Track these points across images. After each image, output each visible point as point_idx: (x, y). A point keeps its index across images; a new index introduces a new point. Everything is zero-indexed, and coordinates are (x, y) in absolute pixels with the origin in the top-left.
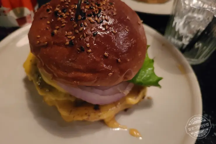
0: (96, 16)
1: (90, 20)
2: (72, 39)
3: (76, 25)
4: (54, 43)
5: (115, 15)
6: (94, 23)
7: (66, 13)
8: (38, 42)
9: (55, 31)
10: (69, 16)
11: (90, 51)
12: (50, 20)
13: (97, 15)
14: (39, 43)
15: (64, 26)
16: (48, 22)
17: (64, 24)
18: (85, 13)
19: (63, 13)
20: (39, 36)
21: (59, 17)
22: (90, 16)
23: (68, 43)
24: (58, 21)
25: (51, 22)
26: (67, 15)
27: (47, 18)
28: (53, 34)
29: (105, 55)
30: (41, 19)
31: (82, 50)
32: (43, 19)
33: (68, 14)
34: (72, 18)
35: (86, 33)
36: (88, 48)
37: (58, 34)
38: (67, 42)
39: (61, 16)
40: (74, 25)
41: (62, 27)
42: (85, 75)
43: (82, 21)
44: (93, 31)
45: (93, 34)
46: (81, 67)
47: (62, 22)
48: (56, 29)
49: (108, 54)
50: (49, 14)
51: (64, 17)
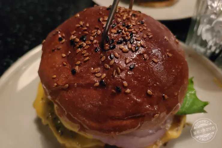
0: (129, 42)
1: (121, 49)
2: (103, 77)
3: (105, 57)
4: (78, 86)
5: (151, 38)
6: (127, 52)
7: (87, 42)
8: (56, 84)
9: (77, 68)
10: (91, 45)
11: (128, 91)
12: (66, 52)
13: (130, 40)
14: (57, 86)
15: (88, 60)
16: (64, 55)
17: (88, 58)
18: (113, 40)
19: (83, 43)
20: (55, 76)
21: (78, 48)
22: (120, 43)
23: (98, 84)
24: (77, 54)
25: (68, 54)
26: (89, 45)
27: (61, 49)
28: (74, 72)
29: (149, 93)
30: (53, 51)
31: (118, 91)
32: (56, 51)
33: (90, 43)
34: (96, 48)
35: (119, 68)
36: (126, 88)
37: (81, 71)
38: (96, 82)
39: (81, 47)
40: (101, 57)
41: (85, 62)
42: (125, 122)
43: (111, 51)
44: (129, 63)
45: (130, 67)
46: (120, 114)
47: (84, 55)
48: (76, 65)
49: (152, 92)
50: (62, 43)
51: (85, 48)
